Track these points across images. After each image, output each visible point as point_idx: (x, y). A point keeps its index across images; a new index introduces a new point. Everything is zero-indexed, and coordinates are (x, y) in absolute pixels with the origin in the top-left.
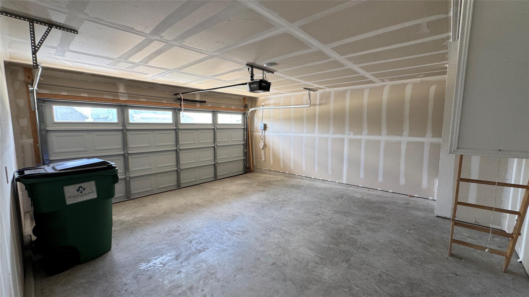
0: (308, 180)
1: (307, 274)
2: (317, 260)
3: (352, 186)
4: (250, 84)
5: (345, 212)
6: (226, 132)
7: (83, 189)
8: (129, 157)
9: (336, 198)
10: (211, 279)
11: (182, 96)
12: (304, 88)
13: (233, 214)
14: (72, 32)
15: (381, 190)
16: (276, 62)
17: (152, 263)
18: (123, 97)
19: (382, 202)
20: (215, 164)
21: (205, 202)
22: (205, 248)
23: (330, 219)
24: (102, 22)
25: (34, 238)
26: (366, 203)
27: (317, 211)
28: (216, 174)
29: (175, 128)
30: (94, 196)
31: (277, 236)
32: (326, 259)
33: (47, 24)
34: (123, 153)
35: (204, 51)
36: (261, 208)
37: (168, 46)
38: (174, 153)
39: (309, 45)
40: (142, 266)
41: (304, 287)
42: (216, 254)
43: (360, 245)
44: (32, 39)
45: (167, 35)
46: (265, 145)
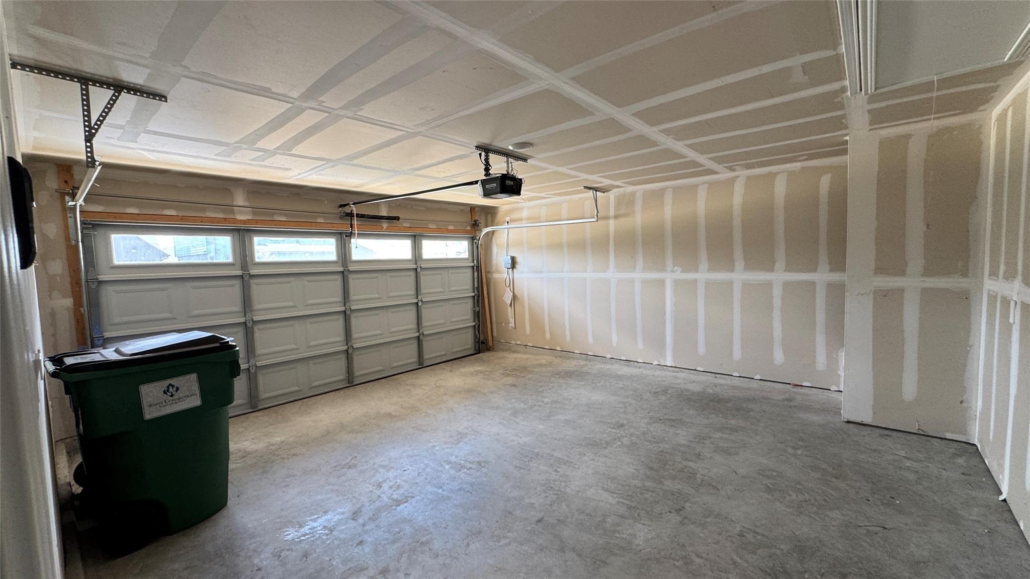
0: (600, 362)
1: (603, 537)
2: (622, 510)
3: (683, 370)
4: (484, 183)
5: (673, 420)
6: (439, 274)
7: (175, 389)
8: (255, 328)
9: (655, 393)
10: (421, 554)
11: (354, 209)
12: (585, 187)
13: (458, 431)
14: (157, 98)
15: (740, 377)
16: (531, 141)
17: (307, 527)
18: (241, 213)
19: (741, 399)
20: (419, 337)
21: (402, 410)
22: (406, 497)
23: (644, 433)
24: (211, 80)
25: (77, 489)
26: (712, 401)
27: (617, 419)
28: (423, 356)
29: (341, 269)
30: (195, 401)
31: (542, 468)
32: (638, 508)
33: (112, 85)
34: (242, 320)
35: (396, 125)
36: (512, 417)
37: (333, 117)
38: (341, 318)
39: (590, 109)
40: (290, 534)
41: (600, 561)
42: (430, 506)
43: (703, 480)
44: (86, 113)
45: (331, 99)
46: (514, 297)
